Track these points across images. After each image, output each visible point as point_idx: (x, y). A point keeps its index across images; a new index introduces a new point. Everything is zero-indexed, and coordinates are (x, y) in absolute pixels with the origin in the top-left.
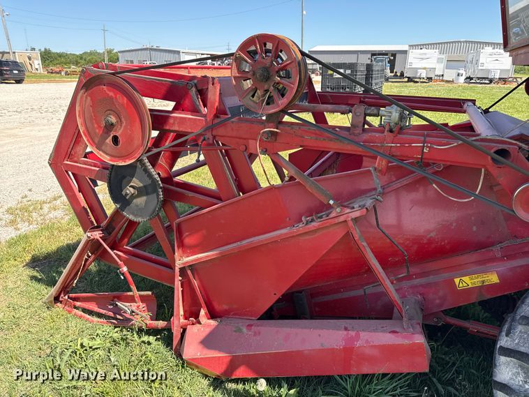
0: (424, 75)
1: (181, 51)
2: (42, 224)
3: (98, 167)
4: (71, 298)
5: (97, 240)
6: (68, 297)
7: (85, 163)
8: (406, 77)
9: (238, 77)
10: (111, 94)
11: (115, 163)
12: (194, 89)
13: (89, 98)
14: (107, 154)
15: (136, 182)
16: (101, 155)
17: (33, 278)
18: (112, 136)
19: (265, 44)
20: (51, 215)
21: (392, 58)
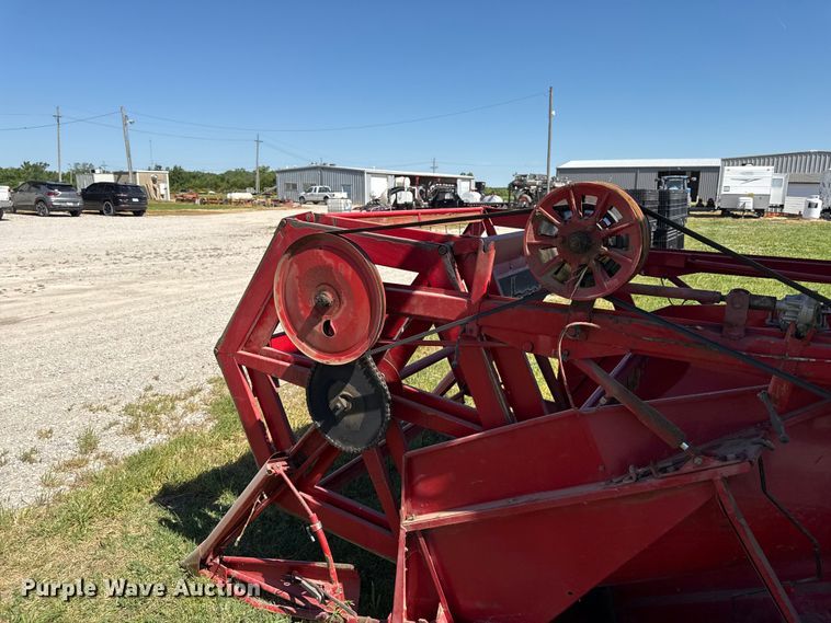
0: (750, 206)
1: (367, 170)
2: (175, 433)
3: (289, 362)
4: (225, 563)
5: (280, 476)
6: (221, 560)
7: (269, 354)
8: (719, 208)
9: (535, 244)
10: (330, 261)
11: (324, 362)
12: (449, 255)
13: (295, 266)
14: (313, 347)
15: (350, 390)
16: (303, 348)
17: (164, 522)
18: (324, 320)
19: (584, 198)
20: (187, 420)
21: (695, 179)
